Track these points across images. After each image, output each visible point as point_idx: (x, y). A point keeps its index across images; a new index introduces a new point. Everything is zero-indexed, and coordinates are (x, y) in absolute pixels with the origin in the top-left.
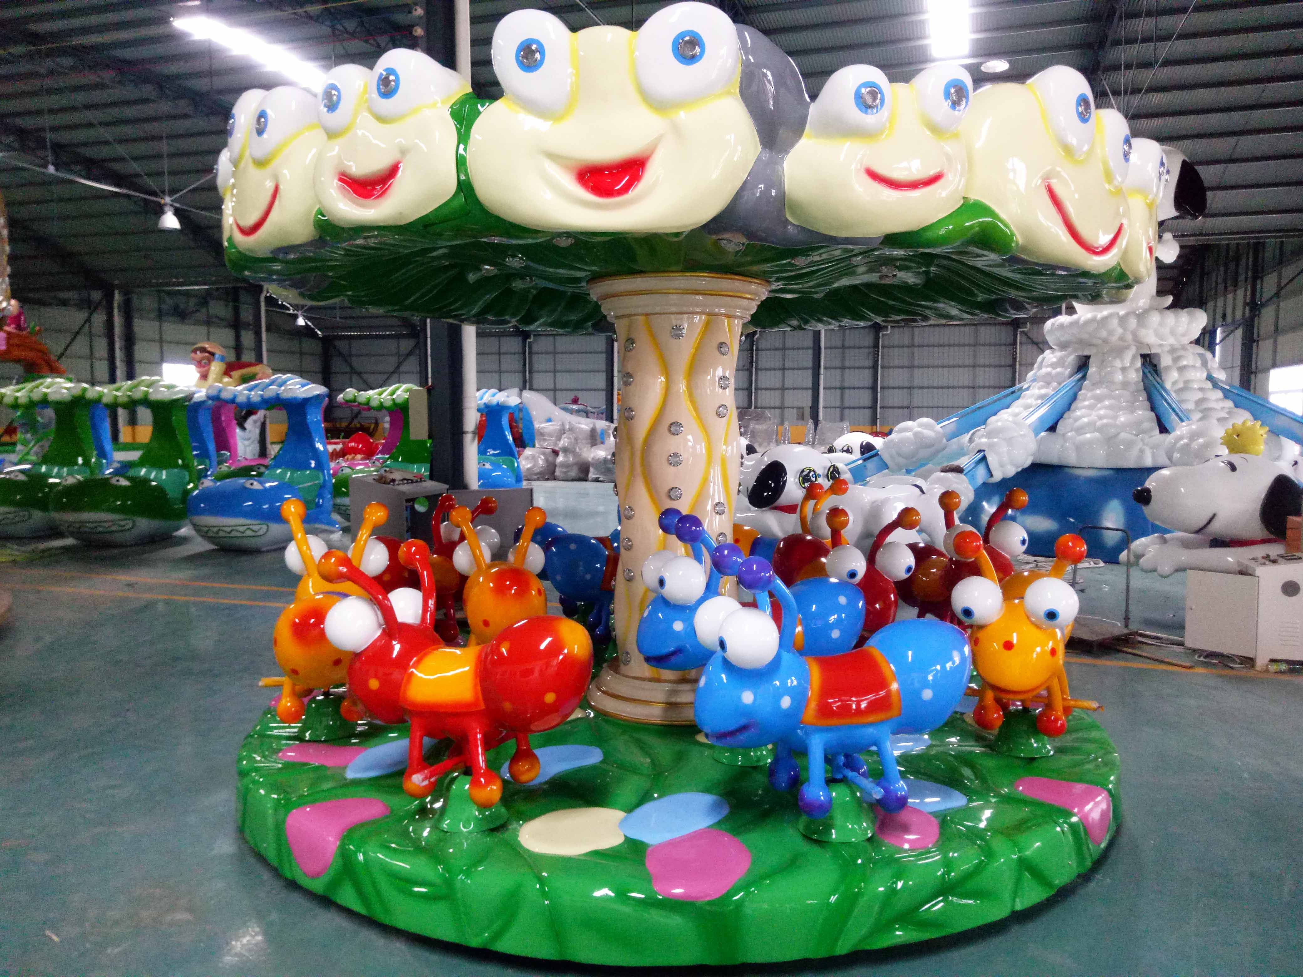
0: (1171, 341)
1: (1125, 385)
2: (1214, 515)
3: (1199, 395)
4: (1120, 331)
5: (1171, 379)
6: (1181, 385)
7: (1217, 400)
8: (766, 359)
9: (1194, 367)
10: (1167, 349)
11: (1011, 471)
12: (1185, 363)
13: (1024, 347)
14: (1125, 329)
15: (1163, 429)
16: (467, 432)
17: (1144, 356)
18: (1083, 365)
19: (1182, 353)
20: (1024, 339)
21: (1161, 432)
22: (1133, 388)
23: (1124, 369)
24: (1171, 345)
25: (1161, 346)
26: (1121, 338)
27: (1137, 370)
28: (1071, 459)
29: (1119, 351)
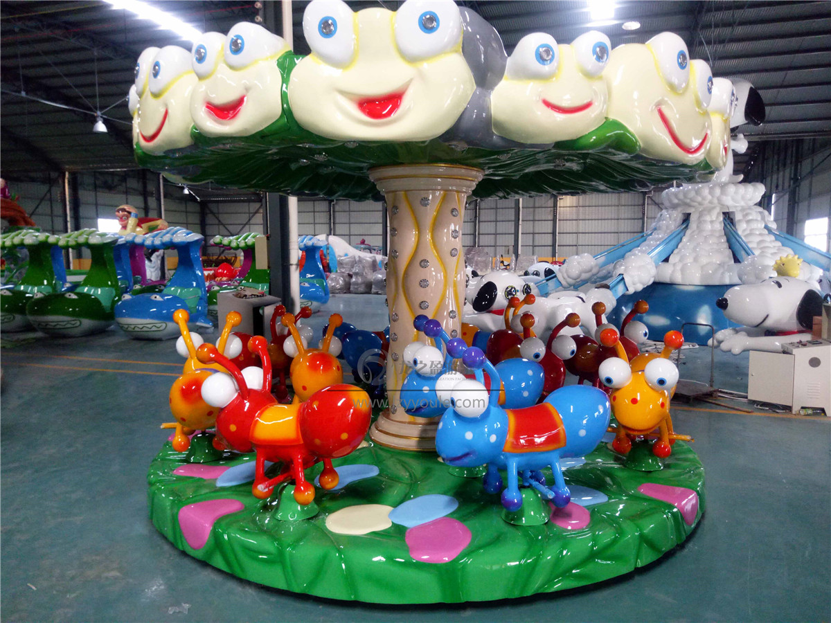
0: (742, 203)
1: (713, 231)
2: (767, 316)
3: (759, 238)
4: (709, 197)
5: (742, 228)
6: (748, 232)
7: (771, 242)
8: (484, 215)
9: (756, 220)
10: (739, 209)
11: (640, 287)
12: (750, 218)
13: (650, 207)
14: (713, 197)
15: (737, 260)
16: (292, 265)
17: (724, 213)
18: (686, 219)
19: (749, 211)
20: (650, 202)
21: (735, 262)
22: (717, 234)
23: (712, 222)
24: (742, 207)
25: (736, 207)
26: (711, 202)
27: (720, 223)
28: (678, 278)
29: (710, 210)
